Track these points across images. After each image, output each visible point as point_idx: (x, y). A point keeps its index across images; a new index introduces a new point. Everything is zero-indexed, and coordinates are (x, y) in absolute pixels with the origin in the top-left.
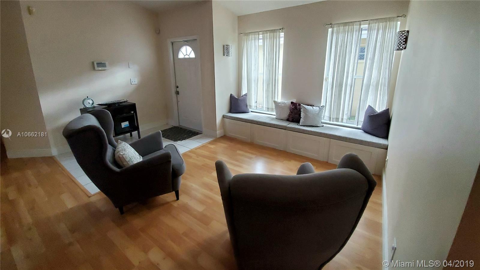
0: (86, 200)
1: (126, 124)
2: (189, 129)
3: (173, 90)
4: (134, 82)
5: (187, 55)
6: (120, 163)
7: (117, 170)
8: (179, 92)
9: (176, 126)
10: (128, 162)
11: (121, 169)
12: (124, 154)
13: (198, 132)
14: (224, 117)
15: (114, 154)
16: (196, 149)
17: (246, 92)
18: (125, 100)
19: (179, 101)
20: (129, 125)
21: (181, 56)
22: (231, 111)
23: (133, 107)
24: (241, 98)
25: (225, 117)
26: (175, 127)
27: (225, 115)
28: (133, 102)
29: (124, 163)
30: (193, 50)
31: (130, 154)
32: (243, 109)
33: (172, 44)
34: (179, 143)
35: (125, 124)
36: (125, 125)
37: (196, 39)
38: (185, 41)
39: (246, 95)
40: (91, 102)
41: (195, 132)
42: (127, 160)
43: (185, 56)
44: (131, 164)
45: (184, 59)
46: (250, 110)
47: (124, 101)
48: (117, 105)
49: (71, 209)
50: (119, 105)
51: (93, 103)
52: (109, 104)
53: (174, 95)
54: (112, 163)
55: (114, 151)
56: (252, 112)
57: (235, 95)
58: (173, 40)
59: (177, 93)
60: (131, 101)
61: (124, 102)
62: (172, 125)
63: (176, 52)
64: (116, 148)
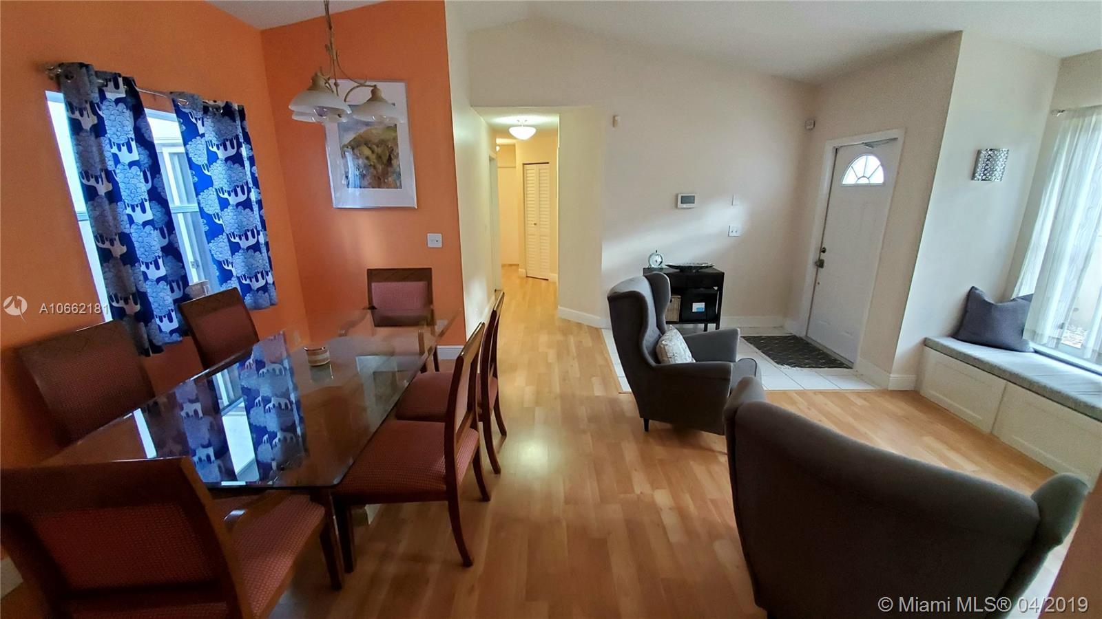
0: (615, 394)
1: (700, 307)
2: (825, 351)
3: (812, 256)
4: (734, 231)
5: (864, 177)
6: (660, 357)
7: (652, 363)
8: (825, 264)
9: (797, 335)
10: (670, 359)
11: (657, 364)
12: (667, 345)
13: (843, 360)
14: (926, 343)
15: (657, 342)
16: (816, 392)
17: (1033, 293)
18: (709, 264)
19: (819, 283)
20: (704, 310)
21: (850, 179)
22: (956, 334)
23: (718, 278)
24: (1009, 303)
25: (930, 344)
26: (794, 338)
27: (929, 339)
28: (721, 269)
29: (664, 358)
30: (882, 165)
31: (675, 348)
32: (1008, 336)
33: (836, 152)
34: (784, 371)
35: (698, 307)
36: (697, 309)
37: (895, 139)
38: (867, 144)
39: (1028, 298)
40: (659, 260)
41: (836, 360)
42: (670, 355)
43: (859, 179)
44: (672, 362)
45: (856, 186)
46: (1032, 345)
47: (706, 265)
48: (694, 271)
49: (597, 397)
50: (697, 271)
51: (661, 263)
52: (682, 267)
53: (811, 268)
54: (650, 353)
55: (660, 337)
56: (1036, 352)
57: (988, 293)
58: (837, 143)
59: (820, 264)
60: (719, 267)
61: (707, 267)
62: (792, 332)
63: (837, 171)
64: (663, 334)
